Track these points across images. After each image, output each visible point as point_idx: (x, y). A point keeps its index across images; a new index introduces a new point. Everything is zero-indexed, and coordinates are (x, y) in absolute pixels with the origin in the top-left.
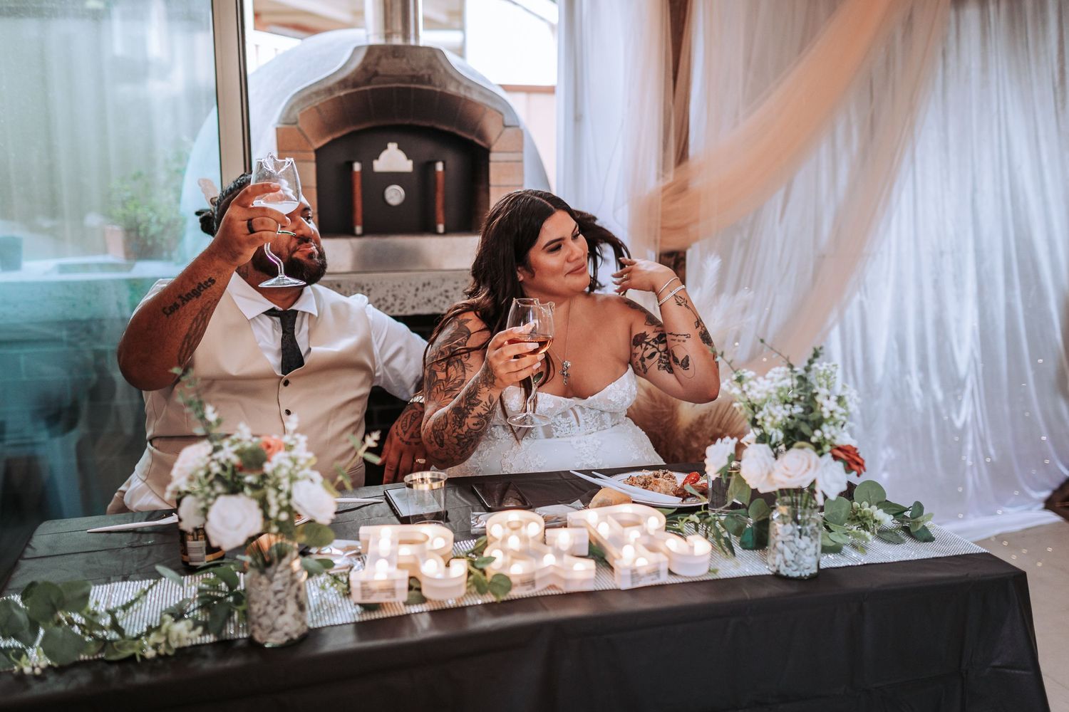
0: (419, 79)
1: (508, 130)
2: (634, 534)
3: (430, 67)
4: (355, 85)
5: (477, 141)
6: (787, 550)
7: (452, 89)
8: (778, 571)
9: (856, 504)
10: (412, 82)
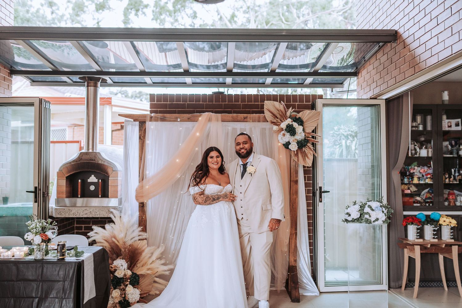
1: (114, 172)
3: (96, 157)
4: (76, 162)
5: (106, 174)
7: (100, 162)
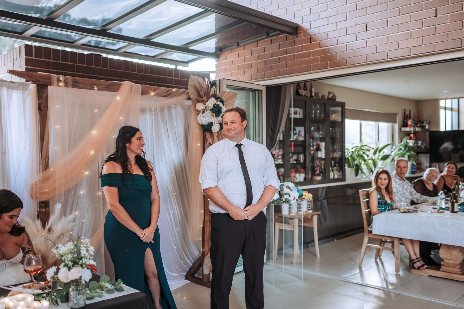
2: (22, 303)
6: (74, 300)
8: (72, 307)
9: (100, 283)
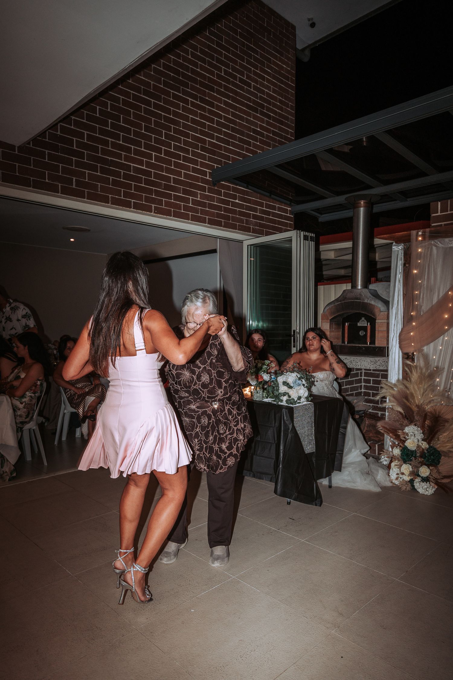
0: (357, 299)
1: (382, 313)
3: (360, 295)
4: (339, 301)
5: (372, 316)
10: (355, 300)
